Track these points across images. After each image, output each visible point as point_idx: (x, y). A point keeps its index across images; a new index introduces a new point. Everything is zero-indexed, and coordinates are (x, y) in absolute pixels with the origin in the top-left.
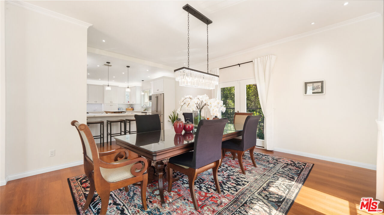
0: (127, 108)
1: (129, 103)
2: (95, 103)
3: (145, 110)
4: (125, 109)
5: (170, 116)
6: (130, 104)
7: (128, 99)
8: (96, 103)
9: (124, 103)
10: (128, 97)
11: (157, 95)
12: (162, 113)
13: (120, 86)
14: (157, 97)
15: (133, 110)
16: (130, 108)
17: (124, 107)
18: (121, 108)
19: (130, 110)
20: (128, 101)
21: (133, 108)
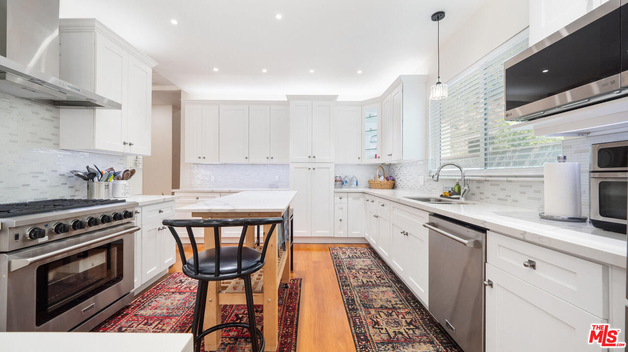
0: (372, 178)
1: (376, 161)
2: (266, 162)
3: (451, 195)
4: (367, 184)
6: (382, 166)
7: (374, 146)
8: (272, 162)
9: (359, 162)
10: (375, 139)
13: (340, 98)
15: (394, 187)
16: (382, 178)
17: (363, 176)
18: (350, 178)
19: (381, 186)
20: (373, 153)
21: (394, 180)
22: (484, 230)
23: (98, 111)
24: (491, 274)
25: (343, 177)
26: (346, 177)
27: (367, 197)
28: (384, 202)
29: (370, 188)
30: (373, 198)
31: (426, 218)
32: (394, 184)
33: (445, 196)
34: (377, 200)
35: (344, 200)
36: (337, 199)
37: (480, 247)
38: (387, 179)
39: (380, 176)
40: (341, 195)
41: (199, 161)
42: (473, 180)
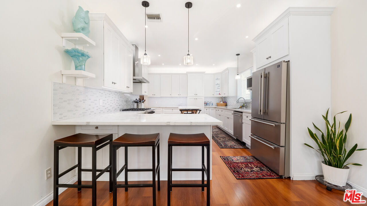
0: (218, 102)
1: (220, 96)
2: (178, 96)
3: (242, 107)
4: (216, 104)
5: (314, 131)
6: (222, 98)
7: (218, 90)
8: (180, 96)
9: (213, 96)
10: (219, 87)
11: (267, 72)
12: (283, 120)
13: (206, 72)
14: (267, 77)
15: (226, 105)
16: (222, 102)
17: (215, 102)
18: (210, 102)
19: (222, 105)
20: (218, 93)
21: (226, 103)
22: (242, 112)
23: (143, 84)
24: (243, 121)
25: (207, 102)
26: (208, 102)
27: (217, 109)
28: (222, 110)
29: (217, 106)
30: (219, 109)
31: (233, 112)
32: (226, 104)
33: (241, 108)
34: (220, 110)
35: (208, 110)
36: (205, 110)
37: (242, 116)
38: (224, 102)
39: (221, 102)
40: (207, 108)
41: (153, 96)
42: (247, 103)
